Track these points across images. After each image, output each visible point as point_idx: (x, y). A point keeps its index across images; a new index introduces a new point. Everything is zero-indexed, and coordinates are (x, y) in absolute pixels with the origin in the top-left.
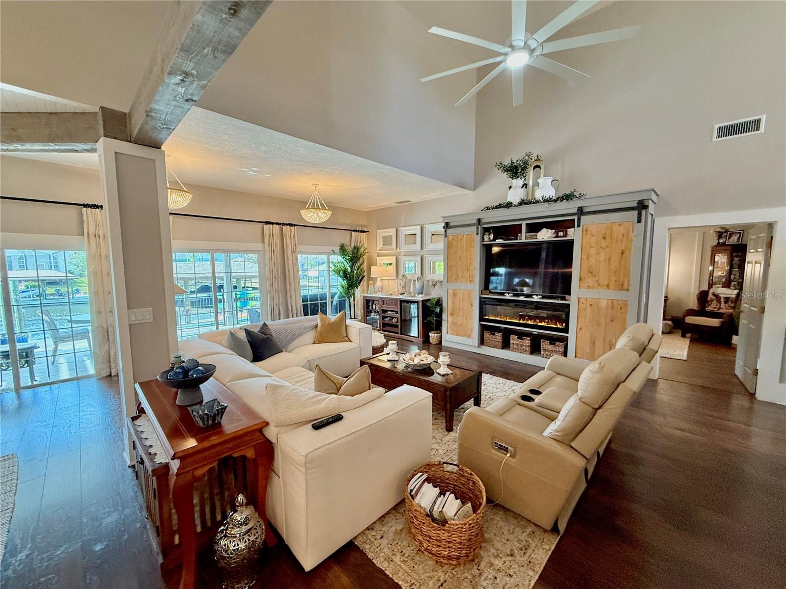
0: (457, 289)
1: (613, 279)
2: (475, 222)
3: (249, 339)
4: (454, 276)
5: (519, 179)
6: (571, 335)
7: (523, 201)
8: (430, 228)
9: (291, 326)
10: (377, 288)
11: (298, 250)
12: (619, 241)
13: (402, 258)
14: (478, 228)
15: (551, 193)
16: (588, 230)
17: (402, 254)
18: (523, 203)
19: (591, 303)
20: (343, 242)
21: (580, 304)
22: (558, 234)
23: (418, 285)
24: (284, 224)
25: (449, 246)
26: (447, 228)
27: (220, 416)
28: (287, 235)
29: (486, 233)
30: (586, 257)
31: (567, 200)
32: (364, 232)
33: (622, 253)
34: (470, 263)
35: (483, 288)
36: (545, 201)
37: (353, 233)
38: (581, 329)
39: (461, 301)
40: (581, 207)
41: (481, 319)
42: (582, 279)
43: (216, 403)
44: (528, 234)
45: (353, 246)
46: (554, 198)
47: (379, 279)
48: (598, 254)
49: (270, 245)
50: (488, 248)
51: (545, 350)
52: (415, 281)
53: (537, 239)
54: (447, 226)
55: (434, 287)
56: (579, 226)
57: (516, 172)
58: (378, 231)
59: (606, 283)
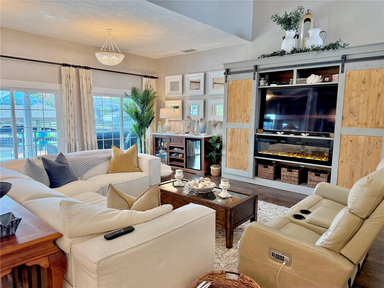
0: (235, 128)
1: (371, 118)
2: (252, 68)
3: (46, 167)
4: (233, 117)
5: (292, 30)
6: (334, 168)
7: (295, 49)
8: (212, 75)
9: (86, 157)
10: (165, 128)
11: (93, 91)
12: (376, 85)
13: (187, 102)
14: (254, 74)
15: (319, 43)
16: (351, 76)
17: (187, 98)
18: (294, 51)
19: (351, 140)
20: (135, 86)
21: (342, 140)
22: (324, 79)
23: (201, 125)
24: (80, 67)
25: (229, 91)
26: (228, 74)
27: (14, 228)
28: (83, 77)
29: (262, 79)
30: (348, 99)
31: (333, 49)
32: (154, 78)
33: (379, 96)
34: (247, 105)
35: (257, 127)
36: (314, 50)
37: (144, 79)
38: (342, 162)
39: (239, 138)
40: (345, 55)
41: (256, 154)
42: (345, 118)
43: (11, 216)
44: (299, 79)
45: (144, 89)
46: (322, 47)
47: (167, 120)
48: (358, 96)
49: (67, 85)
50: (263, 92)
51: (311, 181)
52: (198, 122)
53: (306, 83)
54: (228, 72)
55: (215, 127)
56: (342, 72)
57: (290, 24)
58: (166, 77)
59: (364, 121)
